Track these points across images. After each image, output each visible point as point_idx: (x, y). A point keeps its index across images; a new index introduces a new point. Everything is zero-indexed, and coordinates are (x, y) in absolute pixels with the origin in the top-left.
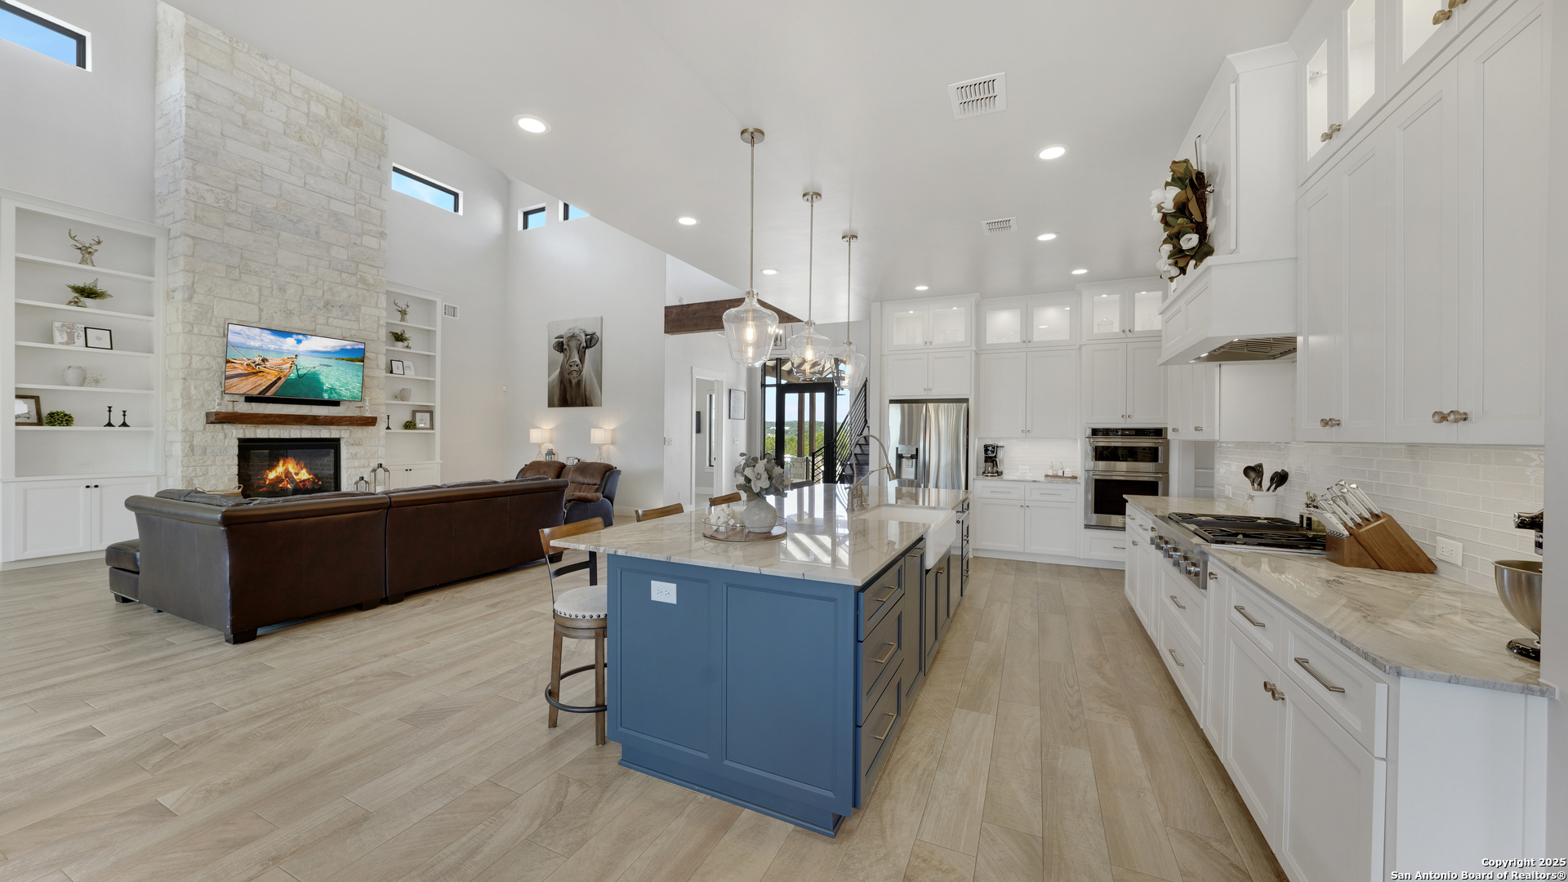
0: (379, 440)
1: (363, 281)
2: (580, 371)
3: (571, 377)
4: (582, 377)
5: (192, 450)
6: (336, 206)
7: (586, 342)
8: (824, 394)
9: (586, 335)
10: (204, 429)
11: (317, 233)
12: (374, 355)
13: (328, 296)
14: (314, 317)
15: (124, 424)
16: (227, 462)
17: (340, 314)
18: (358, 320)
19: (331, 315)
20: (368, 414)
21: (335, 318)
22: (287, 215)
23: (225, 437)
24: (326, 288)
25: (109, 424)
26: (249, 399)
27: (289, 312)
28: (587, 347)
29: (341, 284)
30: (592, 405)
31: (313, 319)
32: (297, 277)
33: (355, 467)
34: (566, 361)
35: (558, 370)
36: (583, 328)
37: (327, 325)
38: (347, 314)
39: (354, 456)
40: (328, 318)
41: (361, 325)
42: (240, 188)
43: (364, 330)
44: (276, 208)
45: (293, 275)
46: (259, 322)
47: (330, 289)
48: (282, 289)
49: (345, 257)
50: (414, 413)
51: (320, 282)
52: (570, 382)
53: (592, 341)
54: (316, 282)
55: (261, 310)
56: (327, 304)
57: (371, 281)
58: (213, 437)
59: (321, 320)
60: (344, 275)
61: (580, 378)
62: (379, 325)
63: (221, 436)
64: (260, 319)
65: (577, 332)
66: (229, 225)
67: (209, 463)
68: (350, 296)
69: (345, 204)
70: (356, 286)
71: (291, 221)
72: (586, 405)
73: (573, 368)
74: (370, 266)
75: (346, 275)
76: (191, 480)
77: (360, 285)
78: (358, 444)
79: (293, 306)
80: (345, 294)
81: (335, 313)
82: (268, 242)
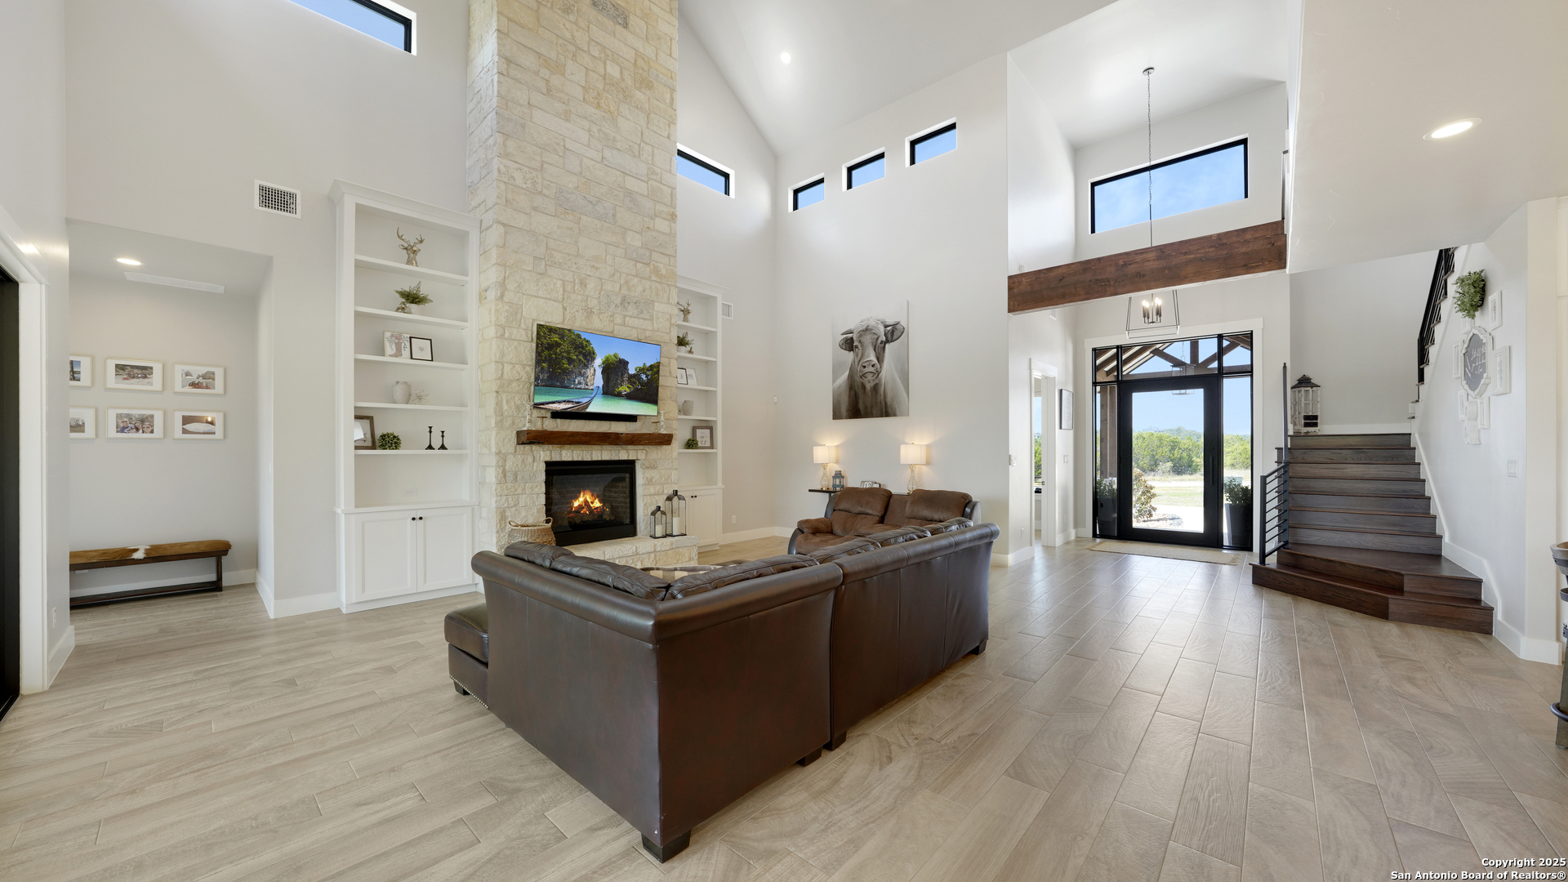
0: (672, 462)
1: (656, 271)
2: (878, 373)
3: (865, 381)
4: (880, 380)
5: (505, 476)
6: (632, 184)
7: (885, 335)
8: (1202, 390)
9: (886, 327)
10: (515, 451)
11: (614, 216)
12: (667, 360)
13: (624, 291)
14: (613, 316)
15: (443, 447)
16: (536, 490)
17: (635, 312)
18: (651, 319)
19: (628, 314)
20: (663, 431)
21: (631, 317)
22: (587, 196)
23: (534, 461)
24: (622, 281)
25: (430, 447)
26: (556, 415)
27: (589, 310)
28: (887, 341)
29: (636, 276)
30: (895, 415)
31: (612, 319)
32: (597, 269)
33: (650, 495)
34: (857, 361)
35: (847, 373)
36: (881, 317)
37: (624, 325)
38: (642, 312)
39: (649, 482)
40: (625, 316)
41: (655, 324)
42: (545, 166)
43: (657, 331)
44: (576, 188)
45: (593, 267)
46: (563, 323)
47: (627, 282)
48: (583, 284)
49: (638, 244)
50: (694, 429)
51: (618, 275)
52: (864, 387)
53: (893, 333)
54: (614, 275)
55: (565, 309)
56: (623, 300)
57: (664, 272)
58: (523, 461)
59: (618, 320)
60: (639, 265)
61: (877, 381)
62: (669, 324)
63: (530, 459)
64: (564, 320)
65: (872, 323)
66: (535, 209)
67: (519, 491)
68: (644, 291)
69: (639, 181)
70: (649, 279)
71: (590, 202)
72: (887, 415)
73: (866, 370)
74: (662, 254)
75: (641, 265)
76: (504, 511)
77: (653, 278)
78: (653, 467)
79: (593, 303)
80: (640, 289)
81: (631, 310)
82: (570, 229)
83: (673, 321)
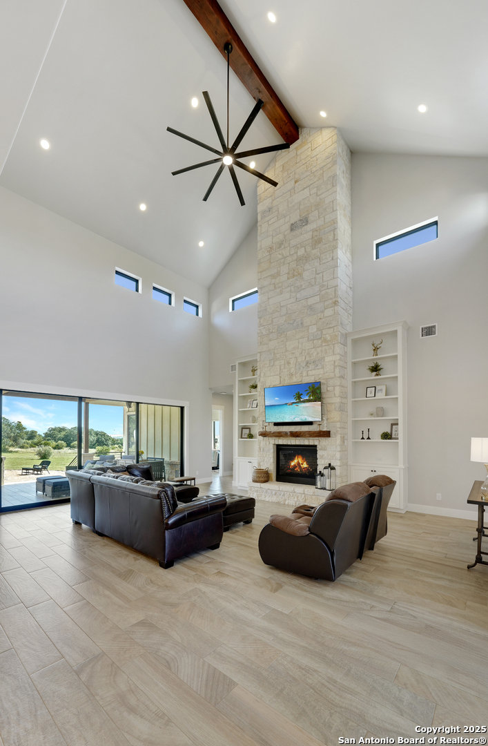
0: (336, 447)
1: (325, 341)
6: (311, 301)
11: (302, 323)
12: (332, 388)
13: (307, 359)
14: (301, 373)
16: (270, 456)
17: (313, 367)
18: (323, 368)
19: (309, 369)
21: (311, 370)
22: (289, 322)
24: (306, 354)
26: (276, 424)
27: (291, 374)
29: (313, 348)
31: (301, 375)
32: (294, 353)
37: (308, 375)
38: (317, 365)
40: (308, 371)
41: (324, 370)
42: (273, 320)
43: (326, 373)
44: (285, 321)
45: (292, 353)
47: (308, 354)
48: (289, 363)
49: (315, 331)
51: (304, 351)
54: (302, 352)
55: (280, 377)
56: (307, 363)
57: (329, 338)
59: (304, 374)
60: (315, 341)
62: (335, 367)
63: (267, 443)
64: (280, 382)
66: (270, 340)
67: (265, 456)
68: (318, 354)
70: (321, 346)
71: (291, 324)
74: (328, 330)
76: (260, 463)
77: (324, 344)
79: (293, 370)
80: (315, 353)
81: (311, 366)
82: (283, 341)
83: (336, 364)
